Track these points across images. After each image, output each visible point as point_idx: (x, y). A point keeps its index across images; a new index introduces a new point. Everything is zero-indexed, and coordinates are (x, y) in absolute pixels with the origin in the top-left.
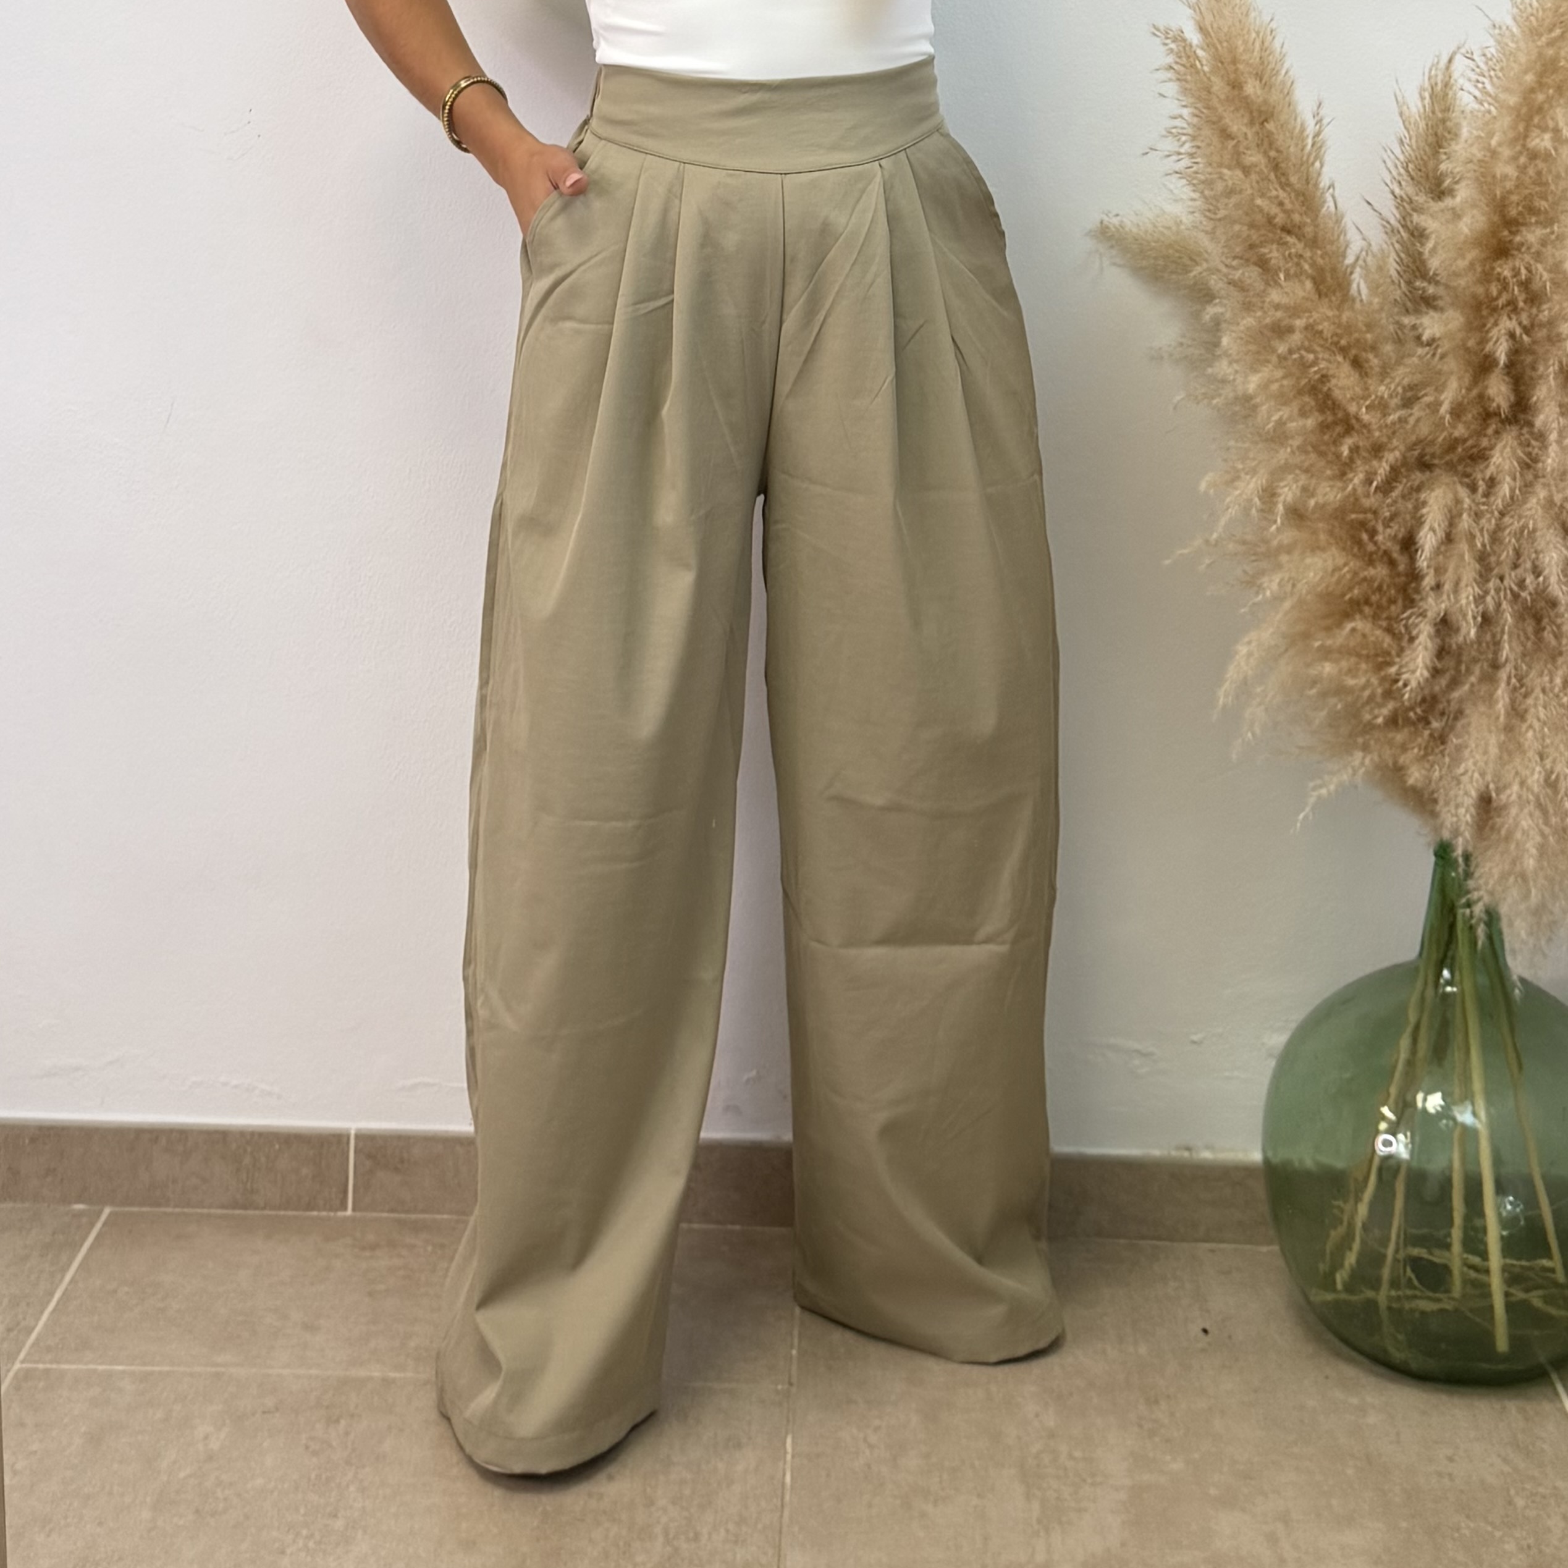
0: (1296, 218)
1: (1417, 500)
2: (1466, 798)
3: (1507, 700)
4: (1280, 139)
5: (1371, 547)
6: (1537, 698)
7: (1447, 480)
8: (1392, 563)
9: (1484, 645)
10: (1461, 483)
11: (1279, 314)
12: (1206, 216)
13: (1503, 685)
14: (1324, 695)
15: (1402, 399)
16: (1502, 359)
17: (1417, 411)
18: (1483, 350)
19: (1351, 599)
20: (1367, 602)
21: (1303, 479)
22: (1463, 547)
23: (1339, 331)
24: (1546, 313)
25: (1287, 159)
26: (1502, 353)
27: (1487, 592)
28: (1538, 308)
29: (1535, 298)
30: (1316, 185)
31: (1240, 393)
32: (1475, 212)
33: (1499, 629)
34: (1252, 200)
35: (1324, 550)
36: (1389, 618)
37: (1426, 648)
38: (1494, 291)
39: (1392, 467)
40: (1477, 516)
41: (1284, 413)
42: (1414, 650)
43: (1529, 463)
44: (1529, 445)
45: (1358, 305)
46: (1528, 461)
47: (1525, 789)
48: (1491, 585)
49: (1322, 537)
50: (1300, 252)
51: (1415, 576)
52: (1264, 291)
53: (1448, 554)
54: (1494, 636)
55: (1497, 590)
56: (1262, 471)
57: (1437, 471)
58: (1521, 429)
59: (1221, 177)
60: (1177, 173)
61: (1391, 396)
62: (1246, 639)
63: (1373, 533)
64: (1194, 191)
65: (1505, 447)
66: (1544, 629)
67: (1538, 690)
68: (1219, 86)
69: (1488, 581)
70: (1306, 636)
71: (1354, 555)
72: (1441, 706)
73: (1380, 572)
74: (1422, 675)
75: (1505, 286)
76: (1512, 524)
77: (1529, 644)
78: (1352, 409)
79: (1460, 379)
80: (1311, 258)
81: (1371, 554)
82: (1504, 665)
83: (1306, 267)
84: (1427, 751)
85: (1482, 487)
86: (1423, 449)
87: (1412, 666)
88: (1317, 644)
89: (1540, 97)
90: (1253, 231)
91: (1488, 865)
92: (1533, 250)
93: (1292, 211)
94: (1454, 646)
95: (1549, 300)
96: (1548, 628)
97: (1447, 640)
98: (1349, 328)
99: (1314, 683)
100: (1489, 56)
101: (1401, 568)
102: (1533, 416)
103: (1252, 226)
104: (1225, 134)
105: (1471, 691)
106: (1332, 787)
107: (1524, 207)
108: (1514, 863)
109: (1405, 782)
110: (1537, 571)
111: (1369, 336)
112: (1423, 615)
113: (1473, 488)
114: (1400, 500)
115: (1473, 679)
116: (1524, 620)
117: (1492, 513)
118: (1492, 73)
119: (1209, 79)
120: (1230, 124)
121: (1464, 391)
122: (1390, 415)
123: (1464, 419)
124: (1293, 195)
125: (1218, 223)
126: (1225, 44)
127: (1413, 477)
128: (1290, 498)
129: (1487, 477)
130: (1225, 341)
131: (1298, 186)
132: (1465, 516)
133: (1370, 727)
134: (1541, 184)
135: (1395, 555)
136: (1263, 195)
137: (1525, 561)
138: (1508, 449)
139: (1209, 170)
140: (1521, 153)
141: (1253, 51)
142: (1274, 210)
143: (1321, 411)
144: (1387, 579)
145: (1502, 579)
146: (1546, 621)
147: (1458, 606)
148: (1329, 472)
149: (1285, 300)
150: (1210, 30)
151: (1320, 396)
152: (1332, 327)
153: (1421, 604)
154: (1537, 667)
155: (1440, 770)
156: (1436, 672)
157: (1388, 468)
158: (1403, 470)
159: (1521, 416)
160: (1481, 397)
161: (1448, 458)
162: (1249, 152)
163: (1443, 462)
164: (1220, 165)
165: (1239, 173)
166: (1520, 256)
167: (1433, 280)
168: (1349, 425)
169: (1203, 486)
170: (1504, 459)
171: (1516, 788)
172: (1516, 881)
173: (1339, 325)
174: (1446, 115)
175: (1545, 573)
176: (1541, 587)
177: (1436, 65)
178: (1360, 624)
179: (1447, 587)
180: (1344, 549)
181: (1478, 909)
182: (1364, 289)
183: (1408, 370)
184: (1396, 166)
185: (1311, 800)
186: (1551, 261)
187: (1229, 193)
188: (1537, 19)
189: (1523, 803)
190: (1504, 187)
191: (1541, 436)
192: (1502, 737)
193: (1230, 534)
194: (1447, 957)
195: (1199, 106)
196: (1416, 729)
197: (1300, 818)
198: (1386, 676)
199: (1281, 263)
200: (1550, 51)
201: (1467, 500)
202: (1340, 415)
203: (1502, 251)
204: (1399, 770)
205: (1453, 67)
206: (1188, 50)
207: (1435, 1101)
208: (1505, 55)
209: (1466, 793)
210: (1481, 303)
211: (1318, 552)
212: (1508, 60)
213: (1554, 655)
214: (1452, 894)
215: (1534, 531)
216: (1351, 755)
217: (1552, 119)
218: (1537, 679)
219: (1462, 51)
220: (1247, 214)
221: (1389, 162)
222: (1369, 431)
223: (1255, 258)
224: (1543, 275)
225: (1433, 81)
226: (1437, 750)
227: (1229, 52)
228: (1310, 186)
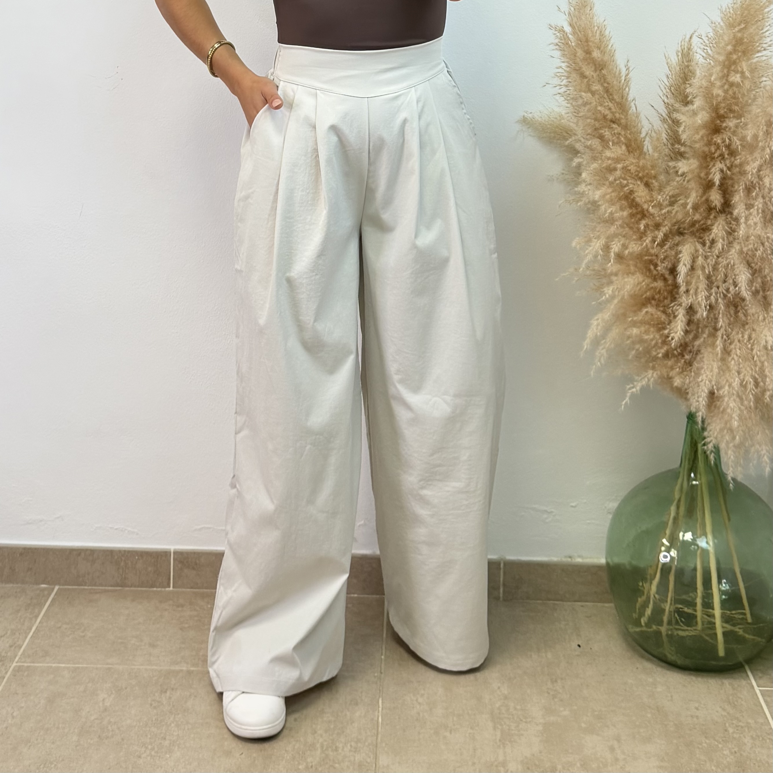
0: (617, 115)
1: (677, 250)
2: (702, 393)
3: (722, 346)
4: (609, 78)
5: (655, 272)
6: (736, 345)
7: (691, 240)
8: (665, 280)
9: (710, 319)
10: (697, 241)
11: (610, 162)
12: (573, 115)
13: (720, 339)
14: (633, 343)
15: (669, 202)
16: (717, 183)
17: (676, 208)
18: (708, 178)
19: (646, 297)
20: (653, 298)
21: (623, 241)
22: (700, 272)
23: (638, 169)
24: (738, 160)
25: (613, 87)
26: (717, 179)
27: (711, 294)
28: (735, 157)
29: (733, 153)
30: (627, 99)
31: (591, 199)
32: (704, 112)
33: (717, 312)
34: (596, 107)
35: (633, 274)
36: (664, 306)
37: (682, 321)
38: (713, 149)
39: (664, 235)
40: (706, 258)
41: (613, 209)
42: (677, 322)
43: (731, 232)
44: (730, 224)
45: (647, 157)
47: (731, 388)
48: (713, 291)
49: (632, 268)
50: (620, 132)
51: (676, 286)
52: (602, 151)
53: (692, 276)
54: (715, 315)
55: (716, 293)
56: (602, 237)
57: (686, 236)
58: (726, 216)
59: (581, 97)
60: (559, 94)
61: (663, 201)
62: (596, 318)
63: (656, 266)
64: (568, 103)
65: (719, 224)
66: (739, 311)
67: (736, 341)
68: (580, 53)
69: (711, 289)
70: (624, 315)
71: (648, 277)
72: (689, 348)
73: (659, 284)
74: (680, 334)
75: (718, 147)
76: (723, 262)
77: (732, 319)
78: (645, 206)
79: (697, 192)
80: (625, 135)
81: (655, 276)
82: (720, 330)
83: (622, 139)
84: (683, 370)
85: (708, 244)
86: (679, 225)
87: (675, 330)
88: (630, 319)
89: (735, 57)
90: (596, 122)
91: (714, 425)
92: (732, 130)
93: (615, 112)
94: (696, 320)
95: (740, 154)
96: (741, 311)
97: (692, 317)
98: (643, 168)
99: (629, 337)
100: (710, 36)
101: (670, 282)
102: (732, 210)
103: (596, 119)
104: (583, 76)
105: (704, 341)
106: (638, 388)
107: (727, 109)
108: (726, 423)
109: (673, 385)
110: (735, 285)
111: (653, 172)
112: (680, 305)
113: (704, 244)
114: (669, 250)
115: (705, 336)
116: (729, 307)
117: (713, 257)
118: (711, 45)
119: (575, 50)
120: (585, 71)
121: (698, 198)
122: (663, 209)
123: (699, 211)
124: (615, 105)
125: (579, 118)
126: (583, 33)
127: (675, 239)
128: (617, 250)
129: (711, 239)
130: (584, 175)
131: (617, 100)
132: (700, 258)
133: (655, 358)
134: (734, 98)
135: (667, 276)
136: (601, 105)
137: (729, 279)
138: (721, 226)
139: (575, 93)
140: (725, 83)
141: (596, 36)
142: (607, 112)
143: (630, 207)
144: (663, 287)
145: (718, 287)
146: (739, 308)
147: (697, 301)
148: (634, 237)
149: (612, 155)
150: (575, 25)
151: (630, 201)
152: (635, 168)
153: (679, 299)
154: (736, 330)
155: (689, 379)
156: (686, 332)
157: (662, 235)
158: (670, 235)
159: (727, 210)
160: (707, 200)
161: (691, 230)
162: (594, 84)
163: (689, 232)
164: (580, 91)
165: (589, 95)
166: (725, 132)
167: (683, 145)
168: (643, 214)
169: (574, 244)
170: (719, 230)
171: (727, 388)
172: (727, 432)
173: (639, 167)
174: (689, 64)
175: (739, 286)
176: (737, 292)
177: (684, 40)
178: (650, 309)
179: (692, 292)
180: (642, 273)
181: (710, 446)
182: (650, 148)
183: (672, 188)
184: (665, 88)
185: (629, 395)
186: (740, 135)
187: (585, 104)
188: (733, 19)
189: (730, 395)
190: (717, 100)
191: (737, 220)
192: (720, 363)
193: (588, 267)
194: (693, 468)
195: (571, 62)
196: (678, 359)
197: (624, 403)
198: (663, 334)
199: (610, 137)
200: (739, 35)
201: (701, 250)
202: (639, 209)
203: (717, 130)
204: (670, 379)
205: (692, 40)
206: (565, 36)
207: (688, 536)
208: (717, 36)
209: (702, 391)
210: (707, 155)
211: (630, 275)
212: (719, 39)
213: (744, 324)
214: (695, 437)
215: (734, 265)
216: (647, 372)
217: (741, 67)
218: (736, 336)
219: (696, 34)
220: (593, 114)
221: (661, 86)
222: (653, 217)
223: (597, 135)
224: (737, 142)
225: (683, 47)
226: (688, 369)
227: (585, 36)
228: (624, 100)
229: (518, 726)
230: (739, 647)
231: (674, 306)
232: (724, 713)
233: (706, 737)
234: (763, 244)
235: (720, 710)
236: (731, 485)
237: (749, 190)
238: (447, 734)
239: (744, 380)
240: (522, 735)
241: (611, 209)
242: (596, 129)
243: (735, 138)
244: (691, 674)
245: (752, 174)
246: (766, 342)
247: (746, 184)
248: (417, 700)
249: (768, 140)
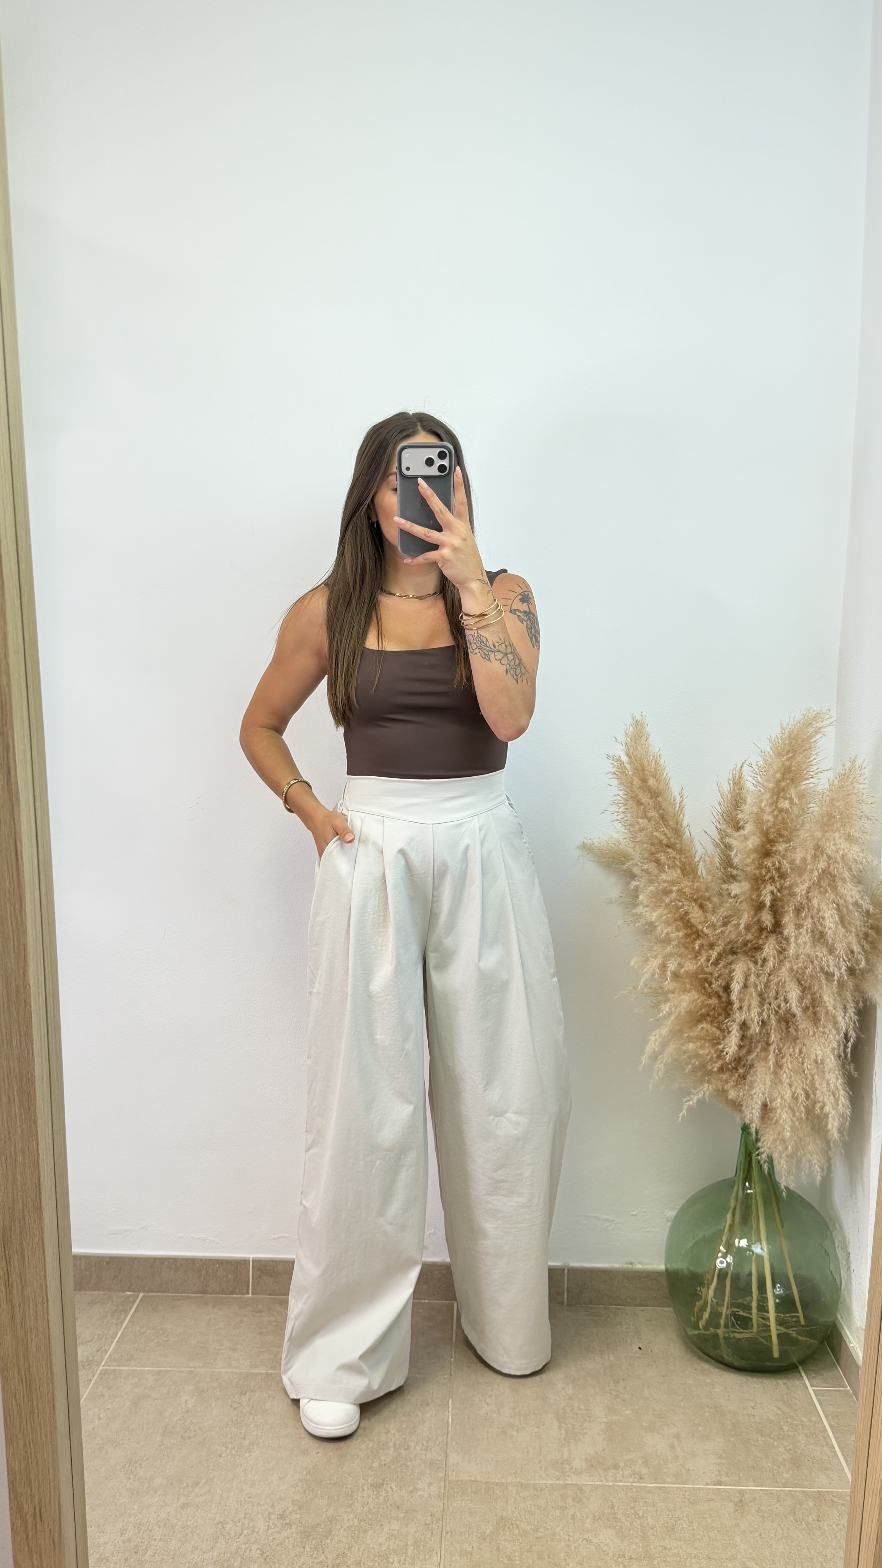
0: (672, 840)
1: (730, 968)
2: (756, 1105)
3: (774, 1060)
4: (665, 805)
5: (710, 990)
6: (787, 1059)
7: (744, 959)
8: (719, 997)
9: (762, 1034)
10: (751, 961)
11: (665, 885)
12: (631, 840)
13: (772, 1053)
14: (690, 1058)
15: (722, 922)
16: (768, 904)
17: (729, 928)
18: (759, 899)
19: (701, 1014)
20: (708, 1015)
21: (679, 959)
22: (752, 990)
23: (693, 892)
24: (788, 883)
25: (668, 813)
26: (768, 901)
27: (763, 1011)
28: (785, 880)
29: (783, 876)
30: (681, 825)
31: (649, 921)
32: (755, 837)
33: (769, 1028)
34: (652, 833)
35: (689, 992)
36: (719, 1022)
37: (736, 1037)
38: (764, 873)
39: (718, 954)
40: (758, 976)
41: (669, 929)
42: (731, 1037)
43: (782, 951)
44: (781, 943)
45: (701, 880)
46: (781, 950)
47: (783, 1100)
48: (765, 1007)
49: (688, 986)
50: (675, 856)
51: (730, 1003)
52: (658, 874)
53: (745, 993)
54: (767, 1030)
55: (768, 1010)
56: (659, 956)
57: (739, 955)
58: (777, 935)
59: (638, 823)
60: (617, 820)
61: (717, 922)
62: (654, 1034)
63: (710, 984)
64: (625, 829)
65: (770, 944)
66: (790, 1027)
67: (788, 1055)
68: (636, 781)
69: (764, 1005)
70: (681, 1031)
71: (703, 994)
72: (743, 1063)
73: (714, 1001)
74: (734, 1048)
75: (769, 870)
76: (774, 979)
77: (783, 1034)
78: (700, 927)
79: (749, 913)
80: (680, 859)
81: (710, 993)
82: (772, 1044)
83: (678, 863)
84: (737, 1083)
85: (760, 962)
86: (733, 945)
87: (730, 1045)
88: (687, 1035)
89: (783, 784)
90: (653, 847)
91: (767, 1135)
92: (781, 854)
93: (671, 837)
94: (749, 1035)
95: (789, 877)
96: (792, 1027)
97: (746, 1033)
98: (698, 890)
99: (685, 1052)
100: (759, 765)
102: (783, 930)
103: (652, 844)
104: (639, 803)
105: (757, 1056)
106: (695, 1101)
107: (777, 834)
108: (779, 1134)
109: (727, 1098)
110: (786, 1001)
111: (707, 894)
112: (734, 1021)
113: (756, 963)
114: (722, 968)
115: (758, 1050)
116: (781, 1023)
117: (765, 974)
118: (761, 773)
119: (632, 778)
120: (642, 798)
121: (750, 918)
122: (717, 930)
123: (751, 931)
124: (671, 830)
125: (636, 843)
126: (639, 762)
127: (728, 958)
128: (673, 969)
129: (762, 958)
130: (641, 897)
131: (672, 826)
132: (753, 976)
133: (710, 1072)
134: (784, 823)
135: (721, 993)
136: (657, 831)
137: (780, 996)
138: (772, 945)
139: (632, 819)
140: (775, 809)
141: (651, 765)
142: (662, 837)
143: (686, 928)
144: (717, 1005)
145: (770, 1004)
146: (791, 1023)
147: (750, 1017)
148: (690, 956)
149: (668, 878)
150: (632, 755)
151: (685, 922)
152: (690, 890)
153: (733, 1016)
154: (787, 1044)
155: (743, 1092)
156: (740, 1047)
157: (716, 954)
158: (724, 955)
159: (777, 930)
160: (759, 921)
161: (744, 949)
162: (650, 811)
163: (742, 950)
164: (637, 817)
165: (646, 821)
166: (775, 856)
167: (736, 868)
168: (698, 935)
169: (632, 963)
170: (770, 950)
171: (779, 1100)
172: (780, 1142)
173: (693, 889)
174: (740, 791)
175: (790, 1002)
176: (788, 1008)
177: (735, 769)
178: (705, 1025)
179: (745, 1008)
180: (698, 991)
181: (764, 1156)
182: (704, 872)
183: (725, 909)
184: (718, 815)
185: (685, 1107)
186: (790, 859)
187: (642, 830)
188: (781, 748)
189: (782, 1107)
190: (767, 825)
191: (787, 939)
192: (772, 1077)
193: (645, 985)
194: (748, 1177)
195: (627, 790)
196: (732, 1073)
197: (681, 1115)
198: (718, 1049)
199: (666, 861)
200: (787, 763)
201: (753, 968)
202: (695, 929)
203: (767, 854)
204: (725, 1092)
205: (743, 769)
206: (622, 765)
207: (744, 1243)
208: (766, 765)
209: (756, 1103)
210: (758, 878)
211: (686, 993)
212: (768, 767)
213: (795, 1039)
214: (750, 1148)
215: (785, 983)
216: (703, 1085)
217: (789, 794)
218: (788, 1050)
219: (747, 763)
220: (650, 839)
221: (714, 813)
222: (708, 937)
223: (653, 860)
224: (786, 865)
225: (734, 776)
226: (742, 1083)
227: (641, 765)
228: (679, 825)
229: (582, 1425)
230: (793, 1348)
231: (728, 1022)
232: (780, 1413)
233: (762, 1435)
234: (812, 962)
235: (775, 1409)
236: (784, 1193)
237: (798, 911)
238: (515, 1433)
239: (795, 1093)
240: (586, 1433)
241: (668, 930)
242: (652, 854)
243: (785, 862)
244: (747, 1376)
245: (801, 895)
246: (816, 1056)
247: (795, 905)
248: (485, 1401)
249: (816, 863)
